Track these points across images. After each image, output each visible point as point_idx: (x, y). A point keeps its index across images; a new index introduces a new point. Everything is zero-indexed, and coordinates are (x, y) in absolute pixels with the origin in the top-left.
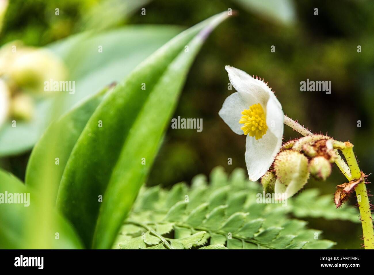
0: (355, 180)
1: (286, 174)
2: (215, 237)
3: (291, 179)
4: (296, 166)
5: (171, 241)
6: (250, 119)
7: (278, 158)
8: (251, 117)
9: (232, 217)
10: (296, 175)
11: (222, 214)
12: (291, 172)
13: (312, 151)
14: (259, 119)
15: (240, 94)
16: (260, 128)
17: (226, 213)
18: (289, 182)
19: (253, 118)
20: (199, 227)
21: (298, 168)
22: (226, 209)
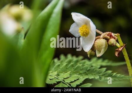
0: (122, 47)
1: (100, 47)
2: (72, 74)
3: (102, 48)
4: (103, 43)
5: (59, 77)
6: (83, 30)
7: (96, 41)
8: (83, 29)
9: (76, 66)
10: (104, 46)
11: (73, 66)
12: (102, 46)
13: (109, 37)
14: (86, 30)
15: (76, 23)
16: (87, 33)
17: (74, 65)
18: (101, 50)
19: (84, 30)
20: (66, 72)
21: (104, 44)
22: (73, 64)
